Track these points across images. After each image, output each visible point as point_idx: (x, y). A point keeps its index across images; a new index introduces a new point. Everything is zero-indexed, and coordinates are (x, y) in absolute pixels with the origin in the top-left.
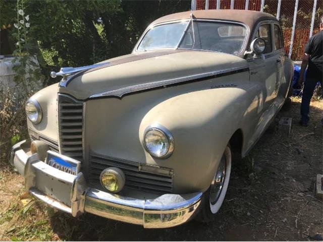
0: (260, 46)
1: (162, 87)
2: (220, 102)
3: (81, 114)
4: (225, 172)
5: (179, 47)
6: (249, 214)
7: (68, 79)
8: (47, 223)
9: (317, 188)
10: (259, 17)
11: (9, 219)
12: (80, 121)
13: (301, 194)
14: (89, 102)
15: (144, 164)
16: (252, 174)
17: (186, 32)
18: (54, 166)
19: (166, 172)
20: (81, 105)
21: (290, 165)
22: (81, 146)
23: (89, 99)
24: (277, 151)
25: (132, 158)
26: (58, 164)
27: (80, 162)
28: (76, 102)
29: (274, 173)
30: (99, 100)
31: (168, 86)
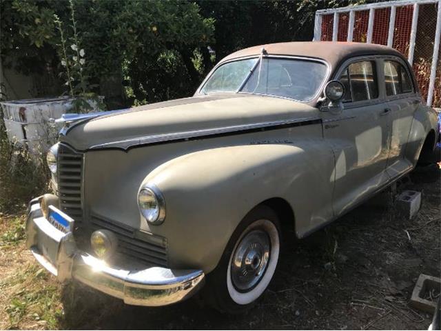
0: (337, 90)
1: (182, 140)
2: (244, 161)
3: (79, 166)
4: (270, 254)
5: (240, 90)
6: (297, 313)
7: (70, 127)
8: (56, 290)
9: (414, 293)
10: (350, 52)
11: (22, 281)
12: (79, 174)
13: (390, 298)
14: (89, 153)
15: (137, 230)
16: (329, 264)
17: (252, 72)
18: (53, 223)
19: (159, 241)
20: (80, 156)
21: (392, 258)
22: (79, 202)
23: (88, 150)
24: (382, 237)
25: (127, 222)
26: (56, 222)
27: (73, 220)
28: (75, 152)
29: (364, 266)
30: (100, 152)
31: (190, 139)
